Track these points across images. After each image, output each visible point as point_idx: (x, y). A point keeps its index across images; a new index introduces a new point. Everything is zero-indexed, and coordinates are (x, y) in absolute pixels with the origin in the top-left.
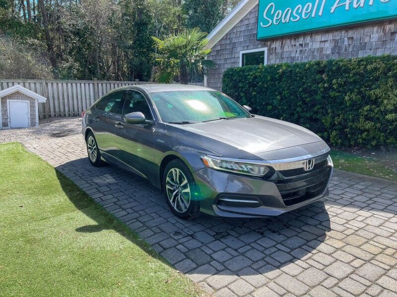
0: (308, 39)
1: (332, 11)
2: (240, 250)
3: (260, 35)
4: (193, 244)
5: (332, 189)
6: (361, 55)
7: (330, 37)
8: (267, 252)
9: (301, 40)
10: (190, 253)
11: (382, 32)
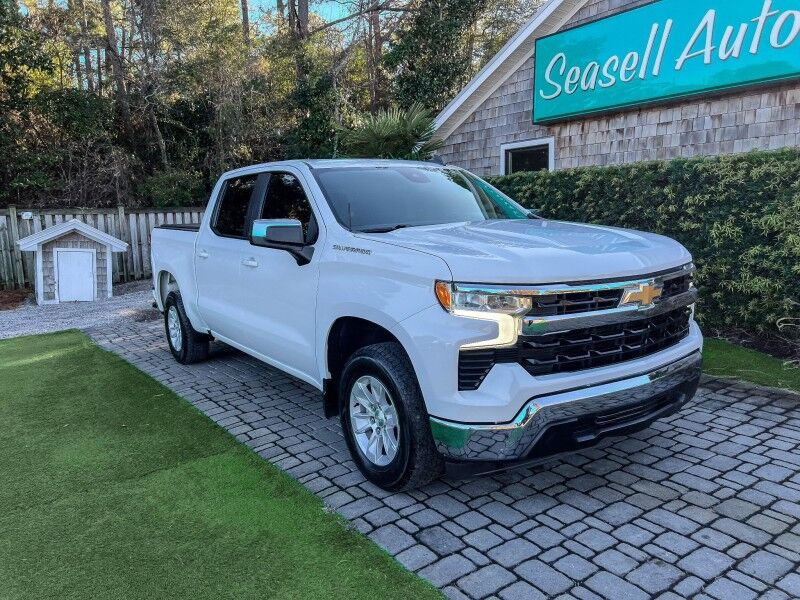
0: (633, 120)
1: (678, 67)
2: (519, 529)
3: (539, 115)
4: (427, 518)
5: (690, 411)
6: (740, 149)
7: (675, 114)
8: (568, 532)
9: (620, 122)
10: (424, 534)
11: (777, 104)
